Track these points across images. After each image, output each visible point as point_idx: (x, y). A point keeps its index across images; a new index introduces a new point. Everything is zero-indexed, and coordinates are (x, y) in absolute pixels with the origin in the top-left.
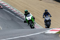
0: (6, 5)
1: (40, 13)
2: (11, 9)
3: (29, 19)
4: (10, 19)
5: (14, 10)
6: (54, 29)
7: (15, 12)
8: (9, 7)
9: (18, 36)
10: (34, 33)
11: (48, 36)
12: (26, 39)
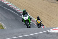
0: (10, 5)
1: (43, 12)
2: (15, 9)
4: (14, 19)
5: (18, 10)
6: (56, 28)
7: (19, 12)
8: (13, 7)
9: (21, 35)
10: (37, 32)
11: (50, 35)
12: (29, 38)
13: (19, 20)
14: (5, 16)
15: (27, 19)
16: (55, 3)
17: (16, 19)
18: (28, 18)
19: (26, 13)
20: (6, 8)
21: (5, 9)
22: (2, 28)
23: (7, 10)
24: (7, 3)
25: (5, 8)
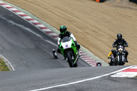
0: (22, 15)
2: (35, 24)
3: (67, 46)
5: (42, 26)
7: (44, 30)
9: (49, 85)
10: (87, 77)
11: (117, 83)
13: (45, 50)
14: (12, 41)
15: (70, 46)
16: (129, 8)
17: (37, 48)
18: (73, 45)
19: (68, 34)
20: (13, 23)
21: (11, 24)
22: (6, 68)
23: (15, 26)
24: (15, 11)
25: (11, 22)
